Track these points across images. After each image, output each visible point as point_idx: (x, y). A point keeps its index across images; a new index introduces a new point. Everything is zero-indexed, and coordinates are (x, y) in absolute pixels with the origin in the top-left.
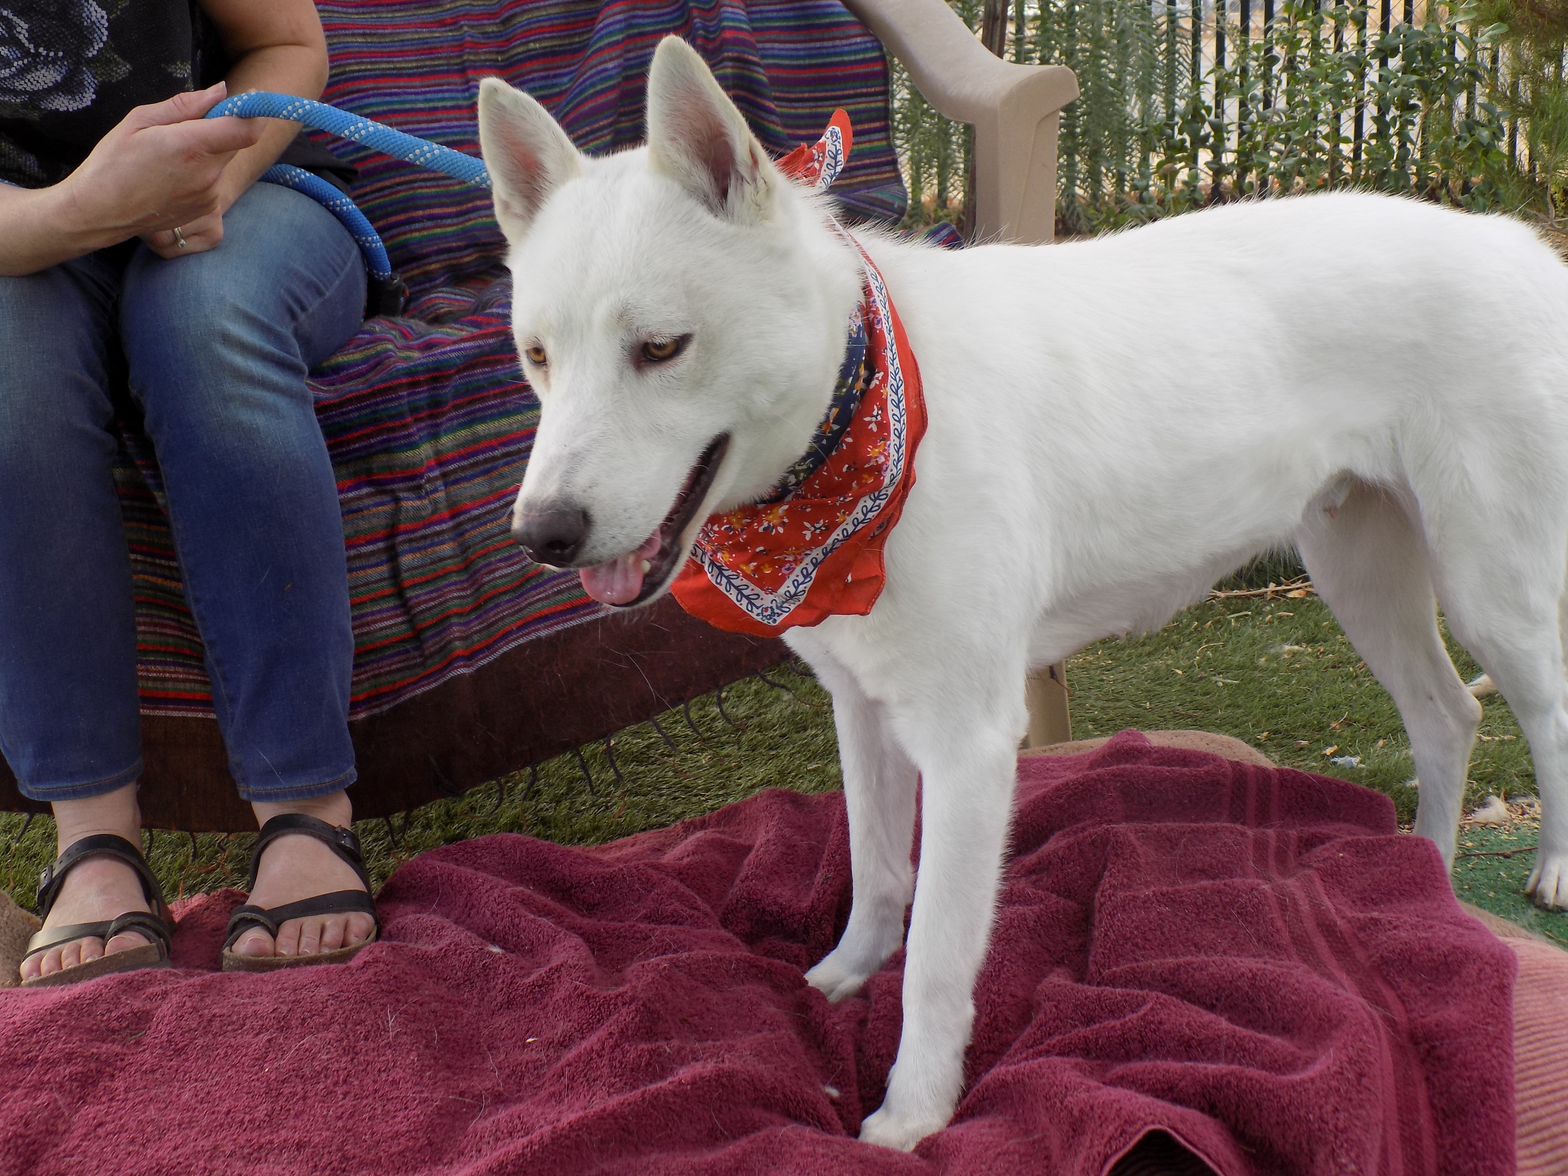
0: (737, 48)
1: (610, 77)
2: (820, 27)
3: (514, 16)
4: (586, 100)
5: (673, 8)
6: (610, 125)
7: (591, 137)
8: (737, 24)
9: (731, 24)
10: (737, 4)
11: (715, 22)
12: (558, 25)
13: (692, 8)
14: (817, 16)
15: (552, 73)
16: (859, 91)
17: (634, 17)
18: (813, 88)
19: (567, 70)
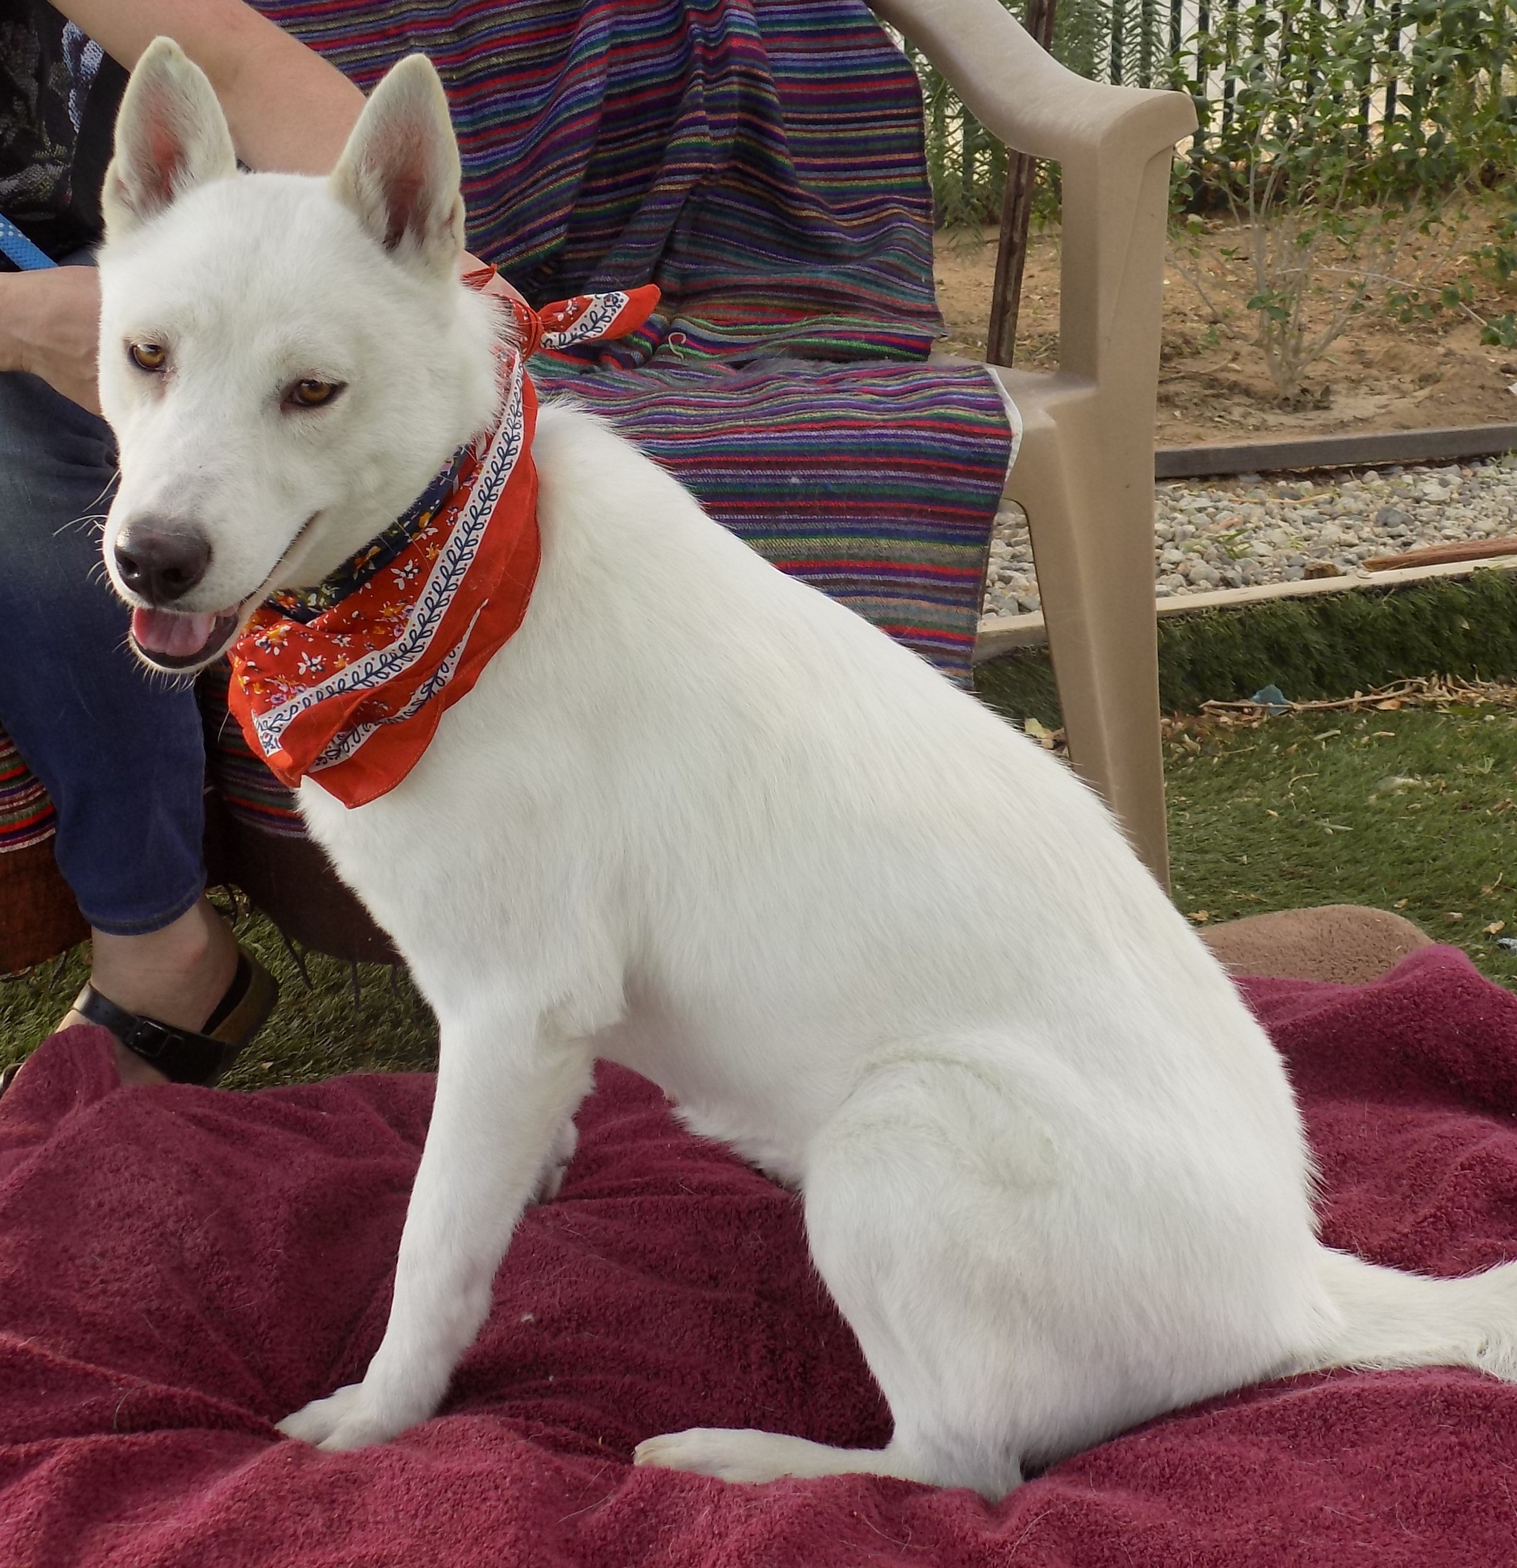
0: (746, 61)
1: (591, 98)
2: (844, 33)
3: (472, 23)
4: (560, 125)
5: (663, 11)
6: (586, 157)
7: (563, 172)
8: (746, 31)
9: (739, 30)
10: (744, 6)
11: (716, 28)
12: (525, 34)
13: (689, 10)
14: (842, 19)
15: (519, 93)
16: (888, 112)
17: (618, 23)
18: (832, 108)
19: (536, 89)
